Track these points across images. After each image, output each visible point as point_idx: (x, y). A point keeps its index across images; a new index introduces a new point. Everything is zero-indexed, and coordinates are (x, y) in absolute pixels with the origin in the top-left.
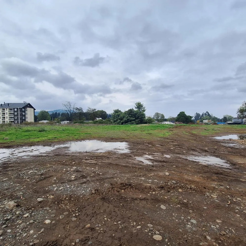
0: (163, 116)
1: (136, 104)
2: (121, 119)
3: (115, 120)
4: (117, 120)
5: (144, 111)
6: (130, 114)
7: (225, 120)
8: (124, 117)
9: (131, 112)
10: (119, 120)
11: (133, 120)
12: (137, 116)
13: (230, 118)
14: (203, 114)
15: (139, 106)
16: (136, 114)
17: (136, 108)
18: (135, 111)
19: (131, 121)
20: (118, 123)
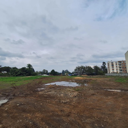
0: (47, 71)
1: (27, 65)
2: (16, 73)
3: (12, 73)
4: (13, 74)
6: (23, 70)
8: (18, 72)
9: (23, 69)
10: (15, 74)
11: (25, 74)
12: (27, 71)
14: (65, 71)
15: (29, 66)
17: (27, 67)
18: (27, 69)
19: (23, 74)
20: (14, 76)
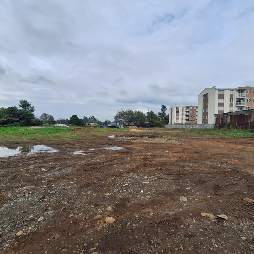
0: (51, 118)
1: (20, 101)
5: (33, 111)
7: (106, 123)
9: (12, 110)
11: (17, 122)
12: (22, 116)
13: (109, 123)
14: (90, 118)
15: (25, 104)
16: (20, 114)
17: (20, 106)
18: (20, 110)
